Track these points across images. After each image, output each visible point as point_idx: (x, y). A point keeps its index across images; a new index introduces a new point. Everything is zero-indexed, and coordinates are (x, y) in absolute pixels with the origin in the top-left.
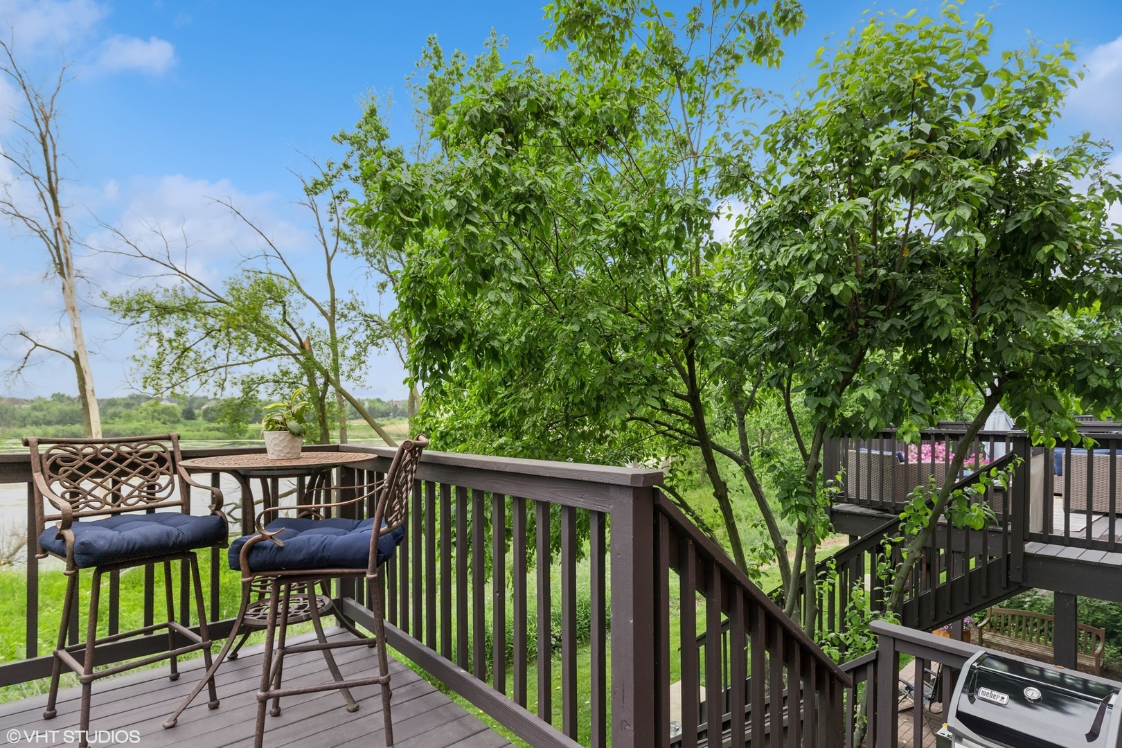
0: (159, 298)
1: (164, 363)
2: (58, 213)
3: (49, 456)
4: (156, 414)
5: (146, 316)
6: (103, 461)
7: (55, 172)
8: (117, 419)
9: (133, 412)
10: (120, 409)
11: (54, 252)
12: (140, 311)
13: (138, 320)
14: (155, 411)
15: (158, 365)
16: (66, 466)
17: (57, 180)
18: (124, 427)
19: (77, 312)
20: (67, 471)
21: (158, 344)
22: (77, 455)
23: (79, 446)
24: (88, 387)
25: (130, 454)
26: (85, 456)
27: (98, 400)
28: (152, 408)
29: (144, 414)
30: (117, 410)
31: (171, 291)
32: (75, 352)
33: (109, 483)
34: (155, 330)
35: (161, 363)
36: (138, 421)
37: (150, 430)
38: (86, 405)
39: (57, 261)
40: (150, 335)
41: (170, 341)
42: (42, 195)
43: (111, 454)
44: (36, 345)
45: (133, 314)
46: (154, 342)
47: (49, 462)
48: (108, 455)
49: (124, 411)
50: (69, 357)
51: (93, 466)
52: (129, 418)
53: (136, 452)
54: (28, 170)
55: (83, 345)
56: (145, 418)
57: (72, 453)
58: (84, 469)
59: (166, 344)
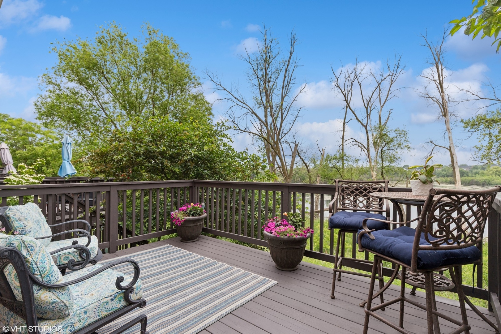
0: (488, 117)
1: (493, 147)
2: (442, 92)
3: (342, 186)
4: (498, 173)
5: (482, 126)
6: (359, 190)
7: (442, 76)
8: (477, 175)
9: (485, 172)
10: (479, 170)
11: (442, 107)
12: (479, 125)
13: (478, 129)
14: (497, 171)
15: (489, 149)
16: (346, 191)
17: (443, 78)
18: (481, 178)
19: (450, 130)
20: (347, 192)
21: (489, 139)
22: (351, 187)
23: (352, 184)
24: (455, 161)
25: (369, 188)
26: (353, 187)
27: (459, 166)
28: (495, 170)
29: (491, 172)
30: (478, 171)
31: (495, 112)
32: (450, 147)
33: (352, 198)
34: (488, 132)
35: (491, 147)
36: (488, 176)
37: (493, 180)
38: (454, 169)
39: (443, 111)
40: (485, 135)
41: (496, 136)
42: (438, 87)
43: (363, 187)
44: (435, 146)
45: (476, 127)
46: (487, 138)
47: (341, 189)
48: (361, 188)
49: (481, 171)
50: (448, 149)
51: (356, 191)
52: (483, 174)
53: (371, 187)
54: (433, 79)
55: (452, 143)
56: (491, 175)
57: (349, 186)
58: (353, 192)
59: (494, 138)
